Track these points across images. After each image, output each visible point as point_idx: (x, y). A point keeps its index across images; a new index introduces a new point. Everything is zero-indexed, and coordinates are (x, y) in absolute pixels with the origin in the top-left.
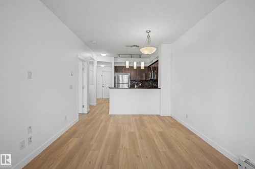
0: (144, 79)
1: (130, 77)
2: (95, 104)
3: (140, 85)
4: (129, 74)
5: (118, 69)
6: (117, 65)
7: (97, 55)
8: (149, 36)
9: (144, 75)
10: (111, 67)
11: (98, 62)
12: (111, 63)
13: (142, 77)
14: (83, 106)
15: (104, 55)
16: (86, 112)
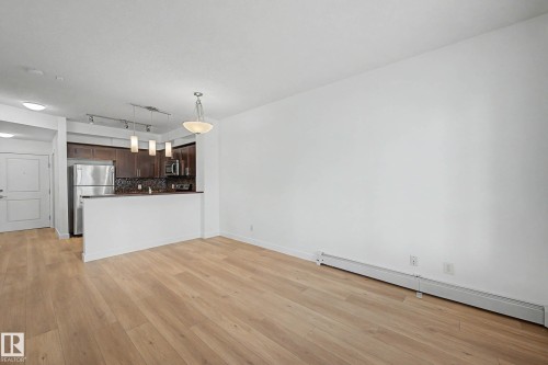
1: (115, 172)
3: (140, 187)
6: (76, 140)
8: (198, 103)
12: (55, 132)
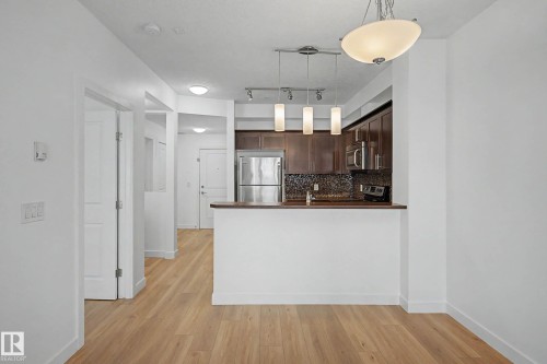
0: (329, 168)
1: (283, 166)
2: (168, 251)
3: (316, 188)
4: (282, 154)
5: (246, 139)
6: (243, 126)
7: (178, 93)
9: (328, 156)
10: (225, 132)
11: (181, 116)
12: (224, 120)
13: (321, 162)
14: (118, 273)
15: (199, 90)
16: (127, 292)
